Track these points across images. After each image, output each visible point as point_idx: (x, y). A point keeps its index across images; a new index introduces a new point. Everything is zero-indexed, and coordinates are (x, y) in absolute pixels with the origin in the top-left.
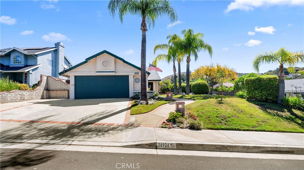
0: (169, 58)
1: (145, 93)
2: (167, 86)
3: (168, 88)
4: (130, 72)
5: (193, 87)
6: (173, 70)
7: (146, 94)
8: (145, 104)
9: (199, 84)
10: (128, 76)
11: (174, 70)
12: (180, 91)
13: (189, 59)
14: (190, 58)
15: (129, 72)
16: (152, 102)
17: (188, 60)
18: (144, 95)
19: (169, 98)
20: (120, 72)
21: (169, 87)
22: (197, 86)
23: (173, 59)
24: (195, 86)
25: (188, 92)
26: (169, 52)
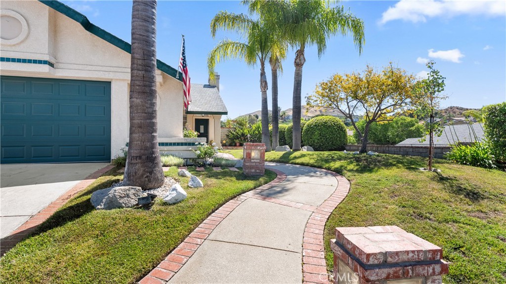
0: (251, 53)
1: (146, 149)
2: (241, 129)
3: (243, 135)
4: (115, 69)
5: (307, 131)
6: (260, 83)
7: (153, 153)
8: (134, 202)
9: (325, 123)
10: (109, 83)
11: (263, 84)
12: (276, 142)
13: (302, 57)
14: (303, 54)
15: (112, 69)
16: (174, 194)
17: (298, 60)
18: (140, 157)
19: (251, 167)
20: (76, 67)
21: (246, 131)
22: (319, 130)
23: (261, 56)
24: (311, 129)
25: (297, 145)
26: (252, 35)
